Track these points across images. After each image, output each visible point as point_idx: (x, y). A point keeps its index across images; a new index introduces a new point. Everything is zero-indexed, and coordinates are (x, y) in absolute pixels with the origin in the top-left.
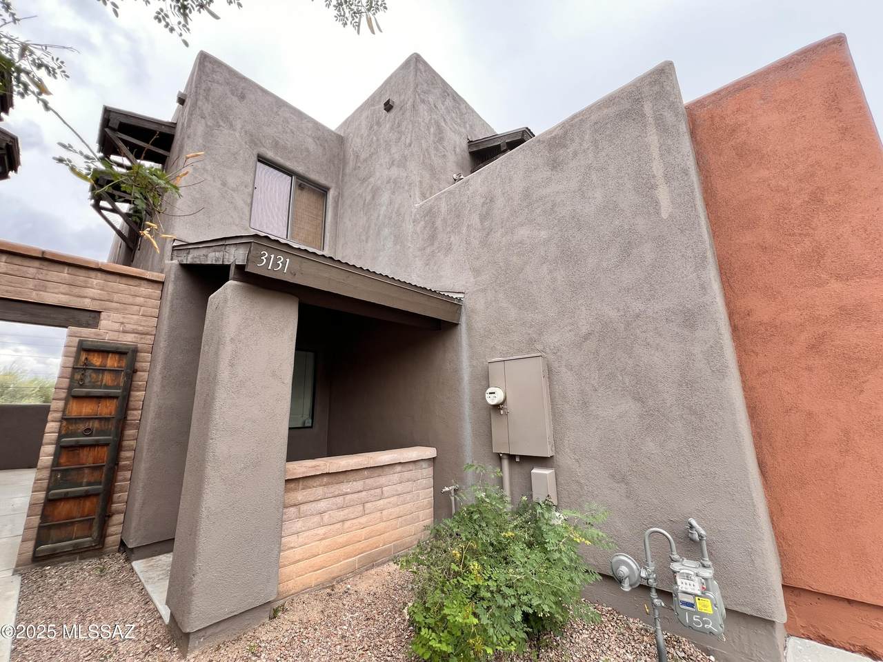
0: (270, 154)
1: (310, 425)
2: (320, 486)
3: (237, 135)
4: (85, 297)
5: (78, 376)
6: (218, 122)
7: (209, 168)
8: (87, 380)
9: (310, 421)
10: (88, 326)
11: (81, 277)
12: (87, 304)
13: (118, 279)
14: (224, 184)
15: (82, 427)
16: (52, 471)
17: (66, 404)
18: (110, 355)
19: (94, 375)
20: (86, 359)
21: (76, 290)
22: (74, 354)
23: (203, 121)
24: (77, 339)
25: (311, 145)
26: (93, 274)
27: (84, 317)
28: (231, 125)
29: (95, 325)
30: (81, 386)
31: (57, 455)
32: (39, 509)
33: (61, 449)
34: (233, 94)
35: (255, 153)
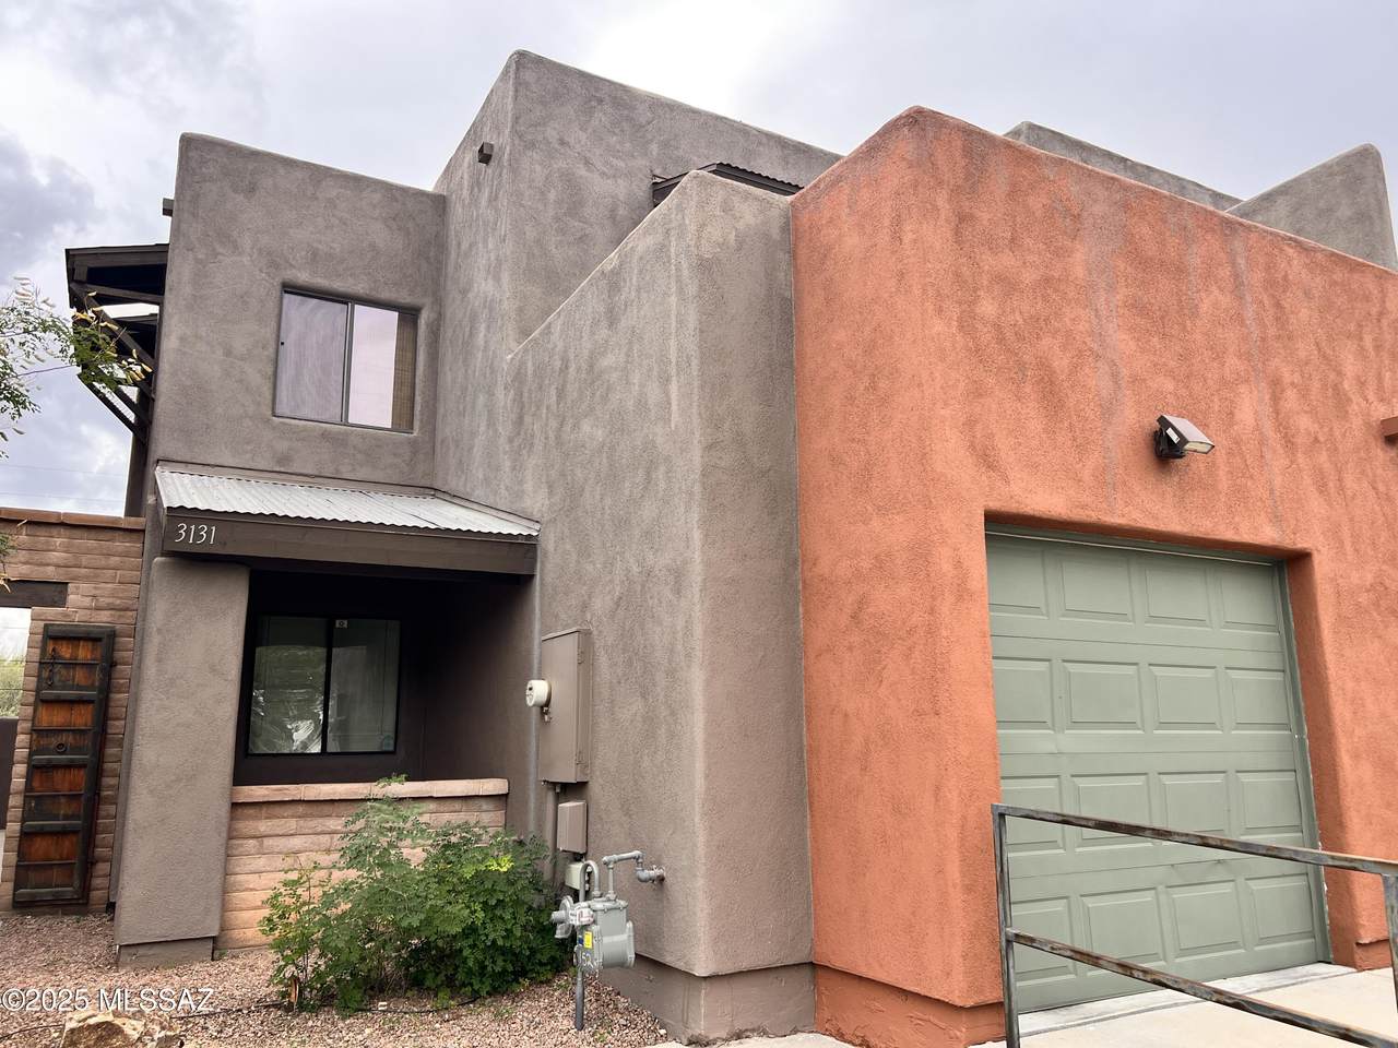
0: (303, 277)
1: (391, 748)
2: (293, 817)
3: (246, 260)
4: (48, 565)
5: (45, 674)
6: (214, 250)
7: (203, 331)
8: (56, 678)
9: (392, 742)
10: (53, 604)
11: (42, 537)
12: (50, 574)
13: (85, 534)
14: (228, 353)
15: (54, 741)
16: (25, 796)
17: (35, 711)
18: (81, 643)
19: (64, 672)
20: (54, 650)
21: (37, 557)
22: (39, 645)
23: (191, 254)
24: (42, 624)
25: (380, 235)
26: (54, 531)
27: (47, 592)
28: (236, 247)
29: (61, 602)
30: (51, 687)
31: (29, 777)
32: (15, 844)
33: (34, 769)
34: (235, 191)
35: (277, 282)
